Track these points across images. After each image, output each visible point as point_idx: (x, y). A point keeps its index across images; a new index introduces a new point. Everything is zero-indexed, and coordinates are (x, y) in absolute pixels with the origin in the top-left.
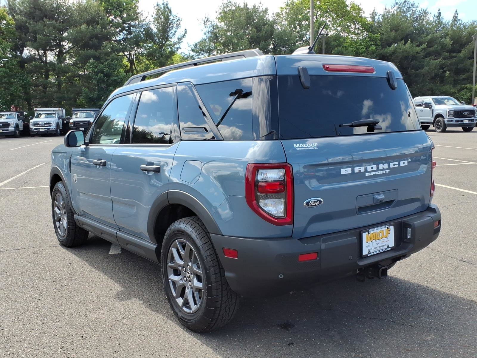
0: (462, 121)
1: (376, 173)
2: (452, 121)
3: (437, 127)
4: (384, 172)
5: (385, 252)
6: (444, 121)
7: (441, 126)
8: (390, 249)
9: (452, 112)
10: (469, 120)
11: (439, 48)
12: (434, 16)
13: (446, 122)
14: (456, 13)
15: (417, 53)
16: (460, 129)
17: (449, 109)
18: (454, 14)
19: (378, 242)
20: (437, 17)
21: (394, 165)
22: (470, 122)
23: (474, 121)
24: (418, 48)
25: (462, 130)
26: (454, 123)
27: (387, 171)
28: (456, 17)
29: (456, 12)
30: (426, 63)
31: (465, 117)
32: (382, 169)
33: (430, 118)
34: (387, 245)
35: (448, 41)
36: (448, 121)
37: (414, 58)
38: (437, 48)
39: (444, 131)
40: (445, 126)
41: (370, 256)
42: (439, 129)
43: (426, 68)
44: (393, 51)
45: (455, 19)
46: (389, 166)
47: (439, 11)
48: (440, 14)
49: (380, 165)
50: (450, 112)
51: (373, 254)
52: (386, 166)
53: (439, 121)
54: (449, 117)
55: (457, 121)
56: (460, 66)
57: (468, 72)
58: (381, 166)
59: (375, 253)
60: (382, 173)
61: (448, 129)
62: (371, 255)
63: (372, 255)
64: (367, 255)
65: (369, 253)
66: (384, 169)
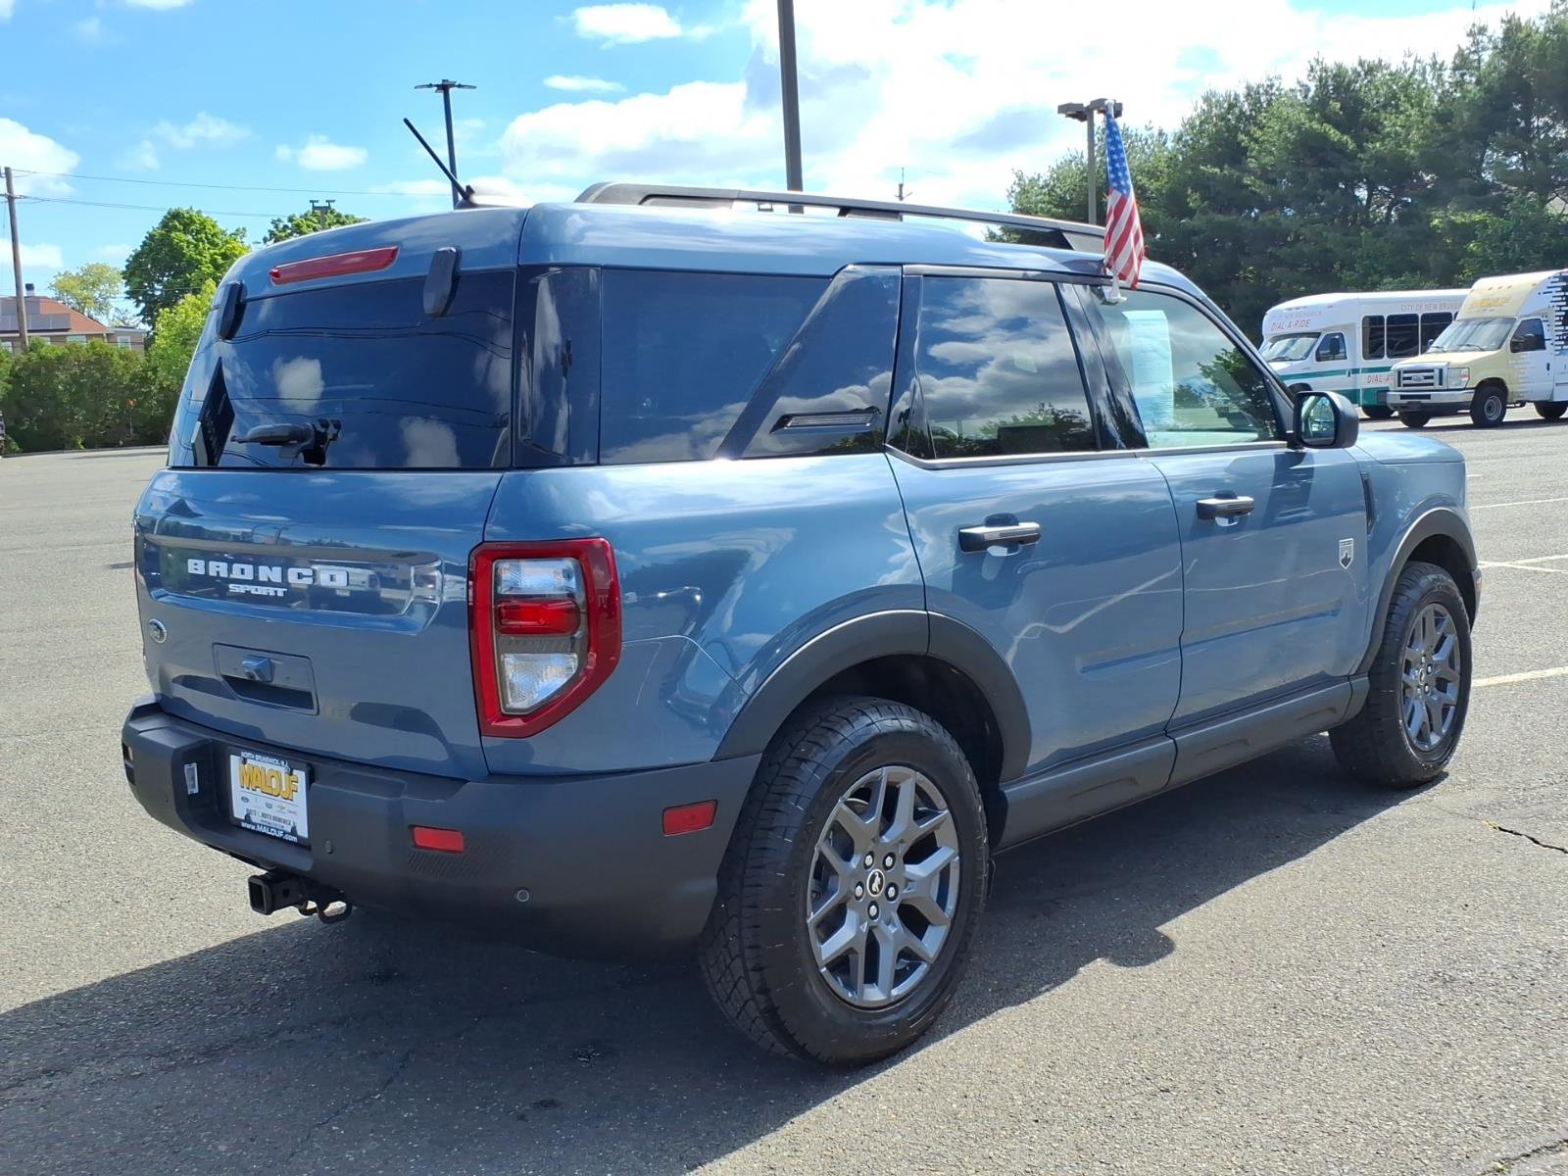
1: (253, 590)
4: (271, 591)
5: (281, 839)
8: (295, 839)
19: (269, 799)
21: (300, 576)
27: (281, 592)
32: (266, 580)
34: (292, 824)
41: (245, 828)
46: (284, 576)
49: (260, 567)
51: (253, 828)
52: (275, 574)
58: (264, 572)
59: (259, 829)
60: (265, 593)
62: (249, 826)
63: (250, 830)
64: (241, 820)
65: (248, 819)
66: (269, 583)
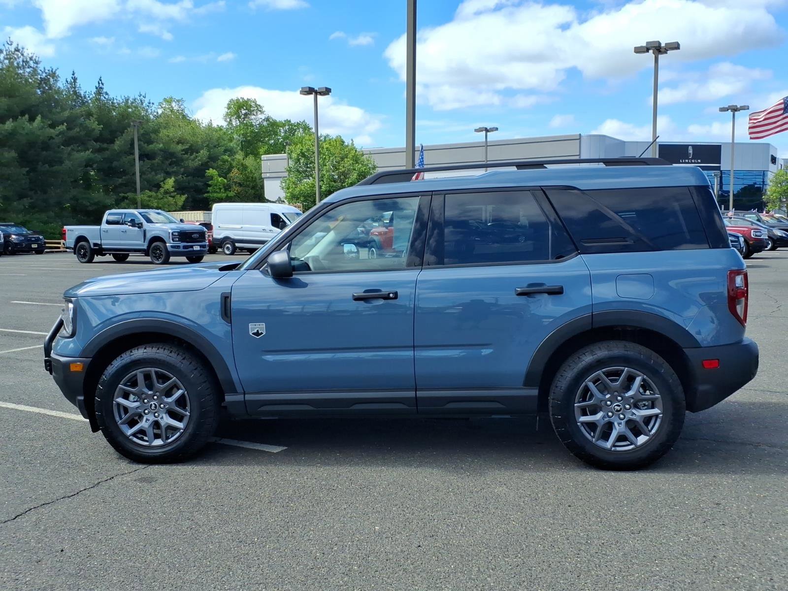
0: (192, 247)
2: (178, 247)
3: (154, 257)
6: (166, 247)
7: (162, 255)
9: (177, 234)
10: (201, 246)
11: (83, 133)
12: (67, 81)
13: (170, 249)
14: (100, 82)
15: (51, 138)
16: (184, 259)
17: (172, 229)
18: (97, 83)
20: (71, 84)
22: (202, 249)
23: (205, 248)
24: (52, 130)
25: (187, 261)
26: (181, 249)
28: (101, 88)
29: (101, 80)
30: (66, 156)
31: (195, 241)
33: (141, 242)
35: (94, 124)
36: (172, 247)
37: (46, 146)
38: (79, 132)
39: (166, 262)
40: (169, 254)
42: (158, 259)
43: (67, 164)
44: (11, 131)
45: (99, 90)
47: (73, 74)
48: (75, 79)
50: (174, 234)
53: (157, 248)
54: (173, 241)
55: (185, 247)
56: (115, 164)
57: (124, 173)
61: (172, 259)
